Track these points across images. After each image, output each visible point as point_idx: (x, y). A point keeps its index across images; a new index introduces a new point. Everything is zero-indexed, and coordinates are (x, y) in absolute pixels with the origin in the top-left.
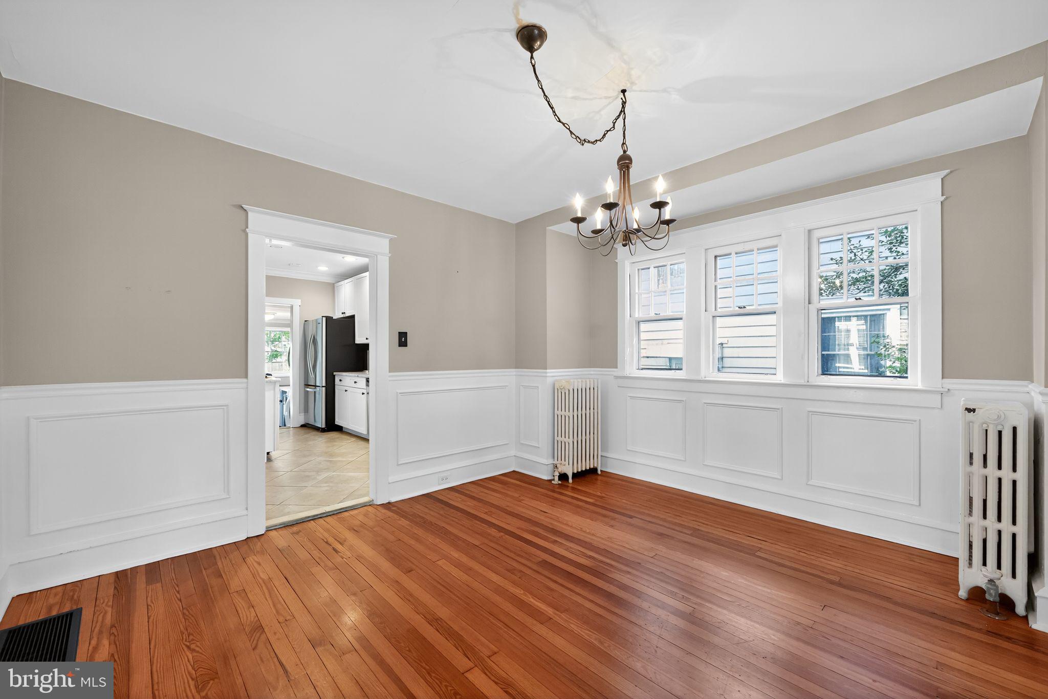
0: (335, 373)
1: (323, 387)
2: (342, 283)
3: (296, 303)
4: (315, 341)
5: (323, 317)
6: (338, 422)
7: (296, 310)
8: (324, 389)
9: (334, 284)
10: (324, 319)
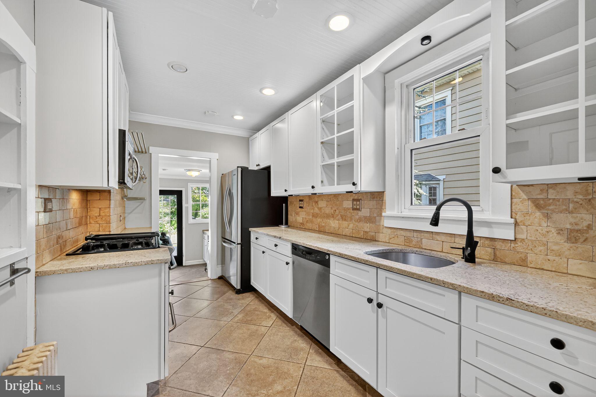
0: (250, 229)
1: (238, 244)
2: (257, 135)
3: (214, 156)
4: (230, 194)
5: (238, 167)
6: (254, 283)
7: (214, 163)
8: (239, 246)
9: (248, 138)
10: (240, 169)
